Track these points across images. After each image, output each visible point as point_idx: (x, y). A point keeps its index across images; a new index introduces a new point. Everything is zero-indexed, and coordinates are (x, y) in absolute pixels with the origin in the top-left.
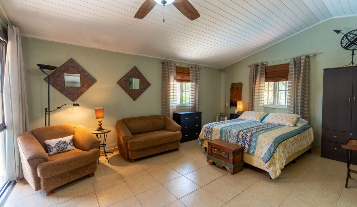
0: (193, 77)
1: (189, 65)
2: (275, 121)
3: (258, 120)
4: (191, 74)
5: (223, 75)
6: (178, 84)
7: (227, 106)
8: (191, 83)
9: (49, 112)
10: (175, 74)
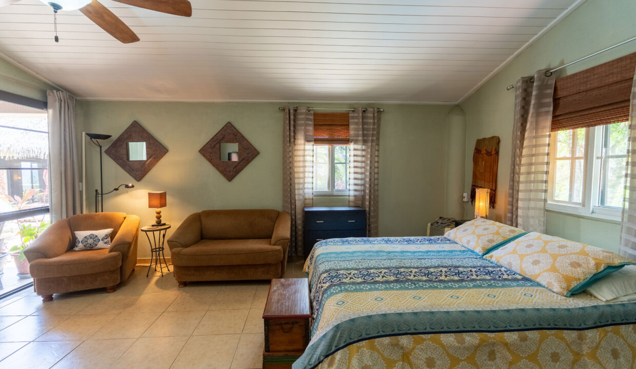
0: (356, 132)
1: (350, 105)
2: (513, 263)
3: (479, 250)
4: (352, 127)
5: (456, 121)
6: (323, 150)
7: (465, 200)
8: (352, 146)
9: (102, 194)
10: (311, 128)
